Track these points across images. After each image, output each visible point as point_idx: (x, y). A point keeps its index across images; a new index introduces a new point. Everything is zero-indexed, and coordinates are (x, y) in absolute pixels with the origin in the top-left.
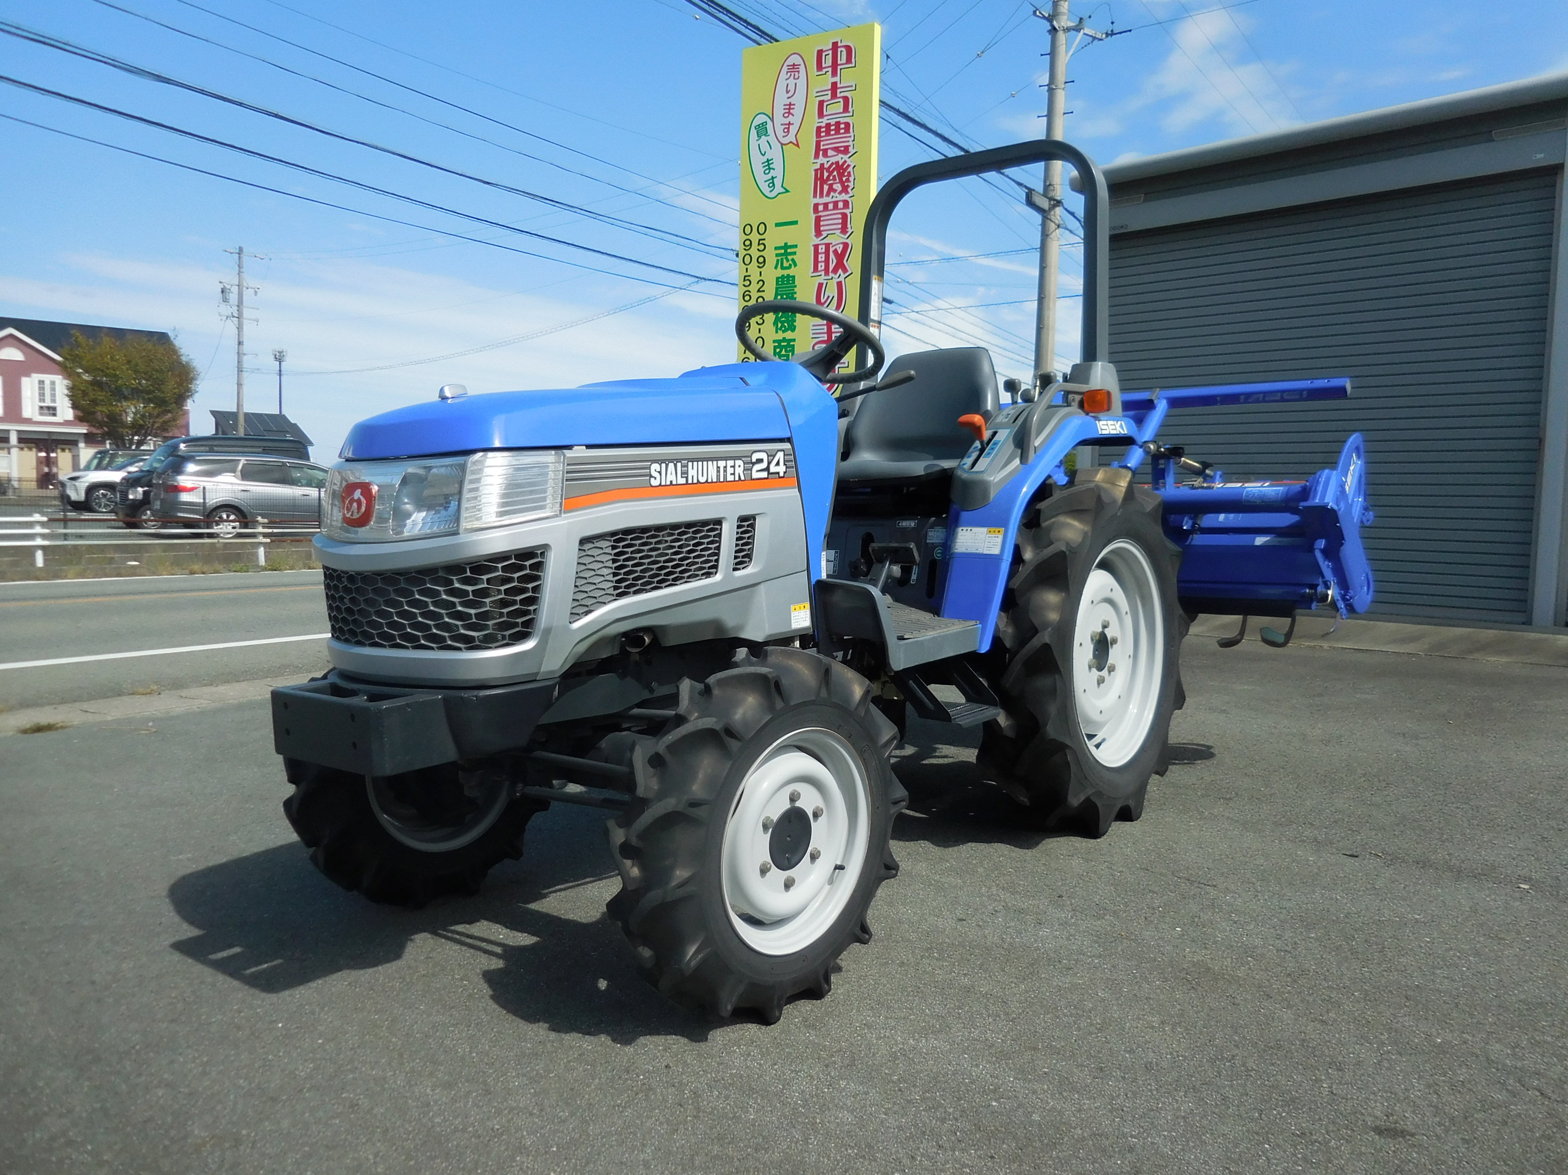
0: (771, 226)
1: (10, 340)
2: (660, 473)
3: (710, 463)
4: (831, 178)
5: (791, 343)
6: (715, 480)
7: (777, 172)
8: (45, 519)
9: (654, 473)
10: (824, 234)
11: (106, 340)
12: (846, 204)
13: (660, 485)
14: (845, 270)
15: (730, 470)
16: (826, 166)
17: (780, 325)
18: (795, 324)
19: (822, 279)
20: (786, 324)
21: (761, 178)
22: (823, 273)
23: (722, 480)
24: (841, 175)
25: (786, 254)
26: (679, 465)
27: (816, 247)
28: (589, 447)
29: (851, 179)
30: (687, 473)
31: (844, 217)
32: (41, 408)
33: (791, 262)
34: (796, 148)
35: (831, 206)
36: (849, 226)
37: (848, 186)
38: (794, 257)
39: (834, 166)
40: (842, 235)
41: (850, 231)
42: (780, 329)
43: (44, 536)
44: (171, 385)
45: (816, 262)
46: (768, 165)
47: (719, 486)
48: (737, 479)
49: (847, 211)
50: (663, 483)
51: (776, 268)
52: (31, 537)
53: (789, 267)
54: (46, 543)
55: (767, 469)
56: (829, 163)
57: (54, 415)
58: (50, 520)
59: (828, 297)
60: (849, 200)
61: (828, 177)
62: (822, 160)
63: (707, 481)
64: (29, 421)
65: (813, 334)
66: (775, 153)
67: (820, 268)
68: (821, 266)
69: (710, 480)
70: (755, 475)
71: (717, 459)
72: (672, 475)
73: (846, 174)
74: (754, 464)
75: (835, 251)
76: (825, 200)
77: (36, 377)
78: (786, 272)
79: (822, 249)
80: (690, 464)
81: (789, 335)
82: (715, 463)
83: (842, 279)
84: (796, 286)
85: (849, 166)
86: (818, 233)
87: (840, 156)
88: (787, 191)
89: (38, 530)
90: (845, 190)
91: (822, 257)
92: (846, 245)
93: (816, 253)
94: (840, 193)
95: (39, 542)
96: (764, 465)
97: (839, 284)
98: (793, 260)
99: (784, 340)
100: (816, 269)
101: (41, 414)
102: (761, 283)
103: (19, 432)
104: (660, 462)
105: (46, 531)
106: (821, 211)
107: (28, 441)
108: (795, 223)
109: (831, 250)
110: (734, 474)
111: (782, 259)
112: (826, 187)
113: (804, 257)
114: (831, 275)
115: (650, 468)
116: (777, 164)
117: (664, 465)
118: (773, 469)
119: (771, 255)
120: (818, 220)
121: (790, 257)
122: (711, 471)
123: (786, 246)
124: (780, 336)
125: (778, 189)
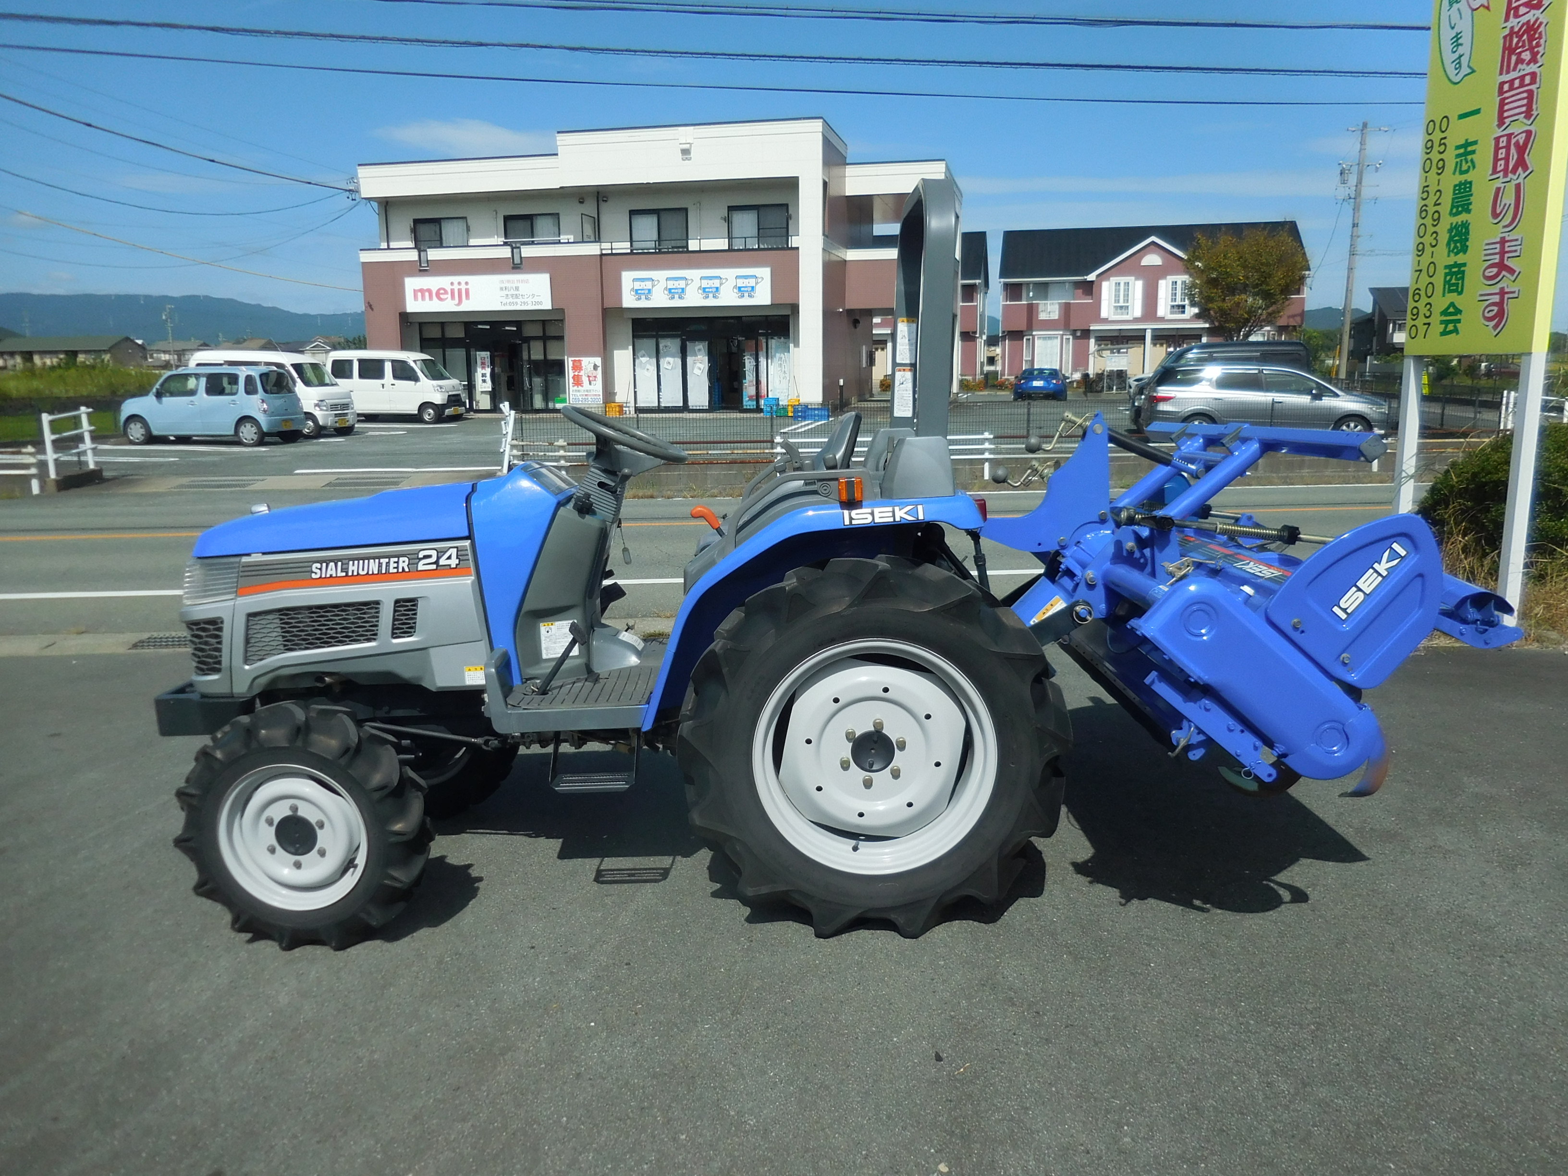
0: (1453, 118)
1: (1152, 247)
2: (320, 569)
3: (372, 561)
4: (1520, 44)
5: (1462, 269)
6: (376, 572)
7: (1464, 49)
8: (992, 436)
9: (314, 570)
10: (1507, 121)
11: (1224, 240)
12: (1533, 75)
13: (320, 577)
14: (1526, 168)
15: (392, 565)
16: (1516, 29)
17: (1452, 246)
18: (1467, 243)
19: (1498, 184)
20: (1458, 245)
21: (1449, 57)
22: (1501, 174)
23: (384, 571)
24: (1531, 39)
25: (1467, 153)
26: (340, 564)
27: (1497, 140)
28: (264, 554)
29: (1542, 41)
30: (348, 568)
31: (1531, 93)
32: (1173, 307)
33: (1469, 164)
34: (1486, 11)
35: (1517, 83)
36: (1534, 107)
37: (1538, 52)
38: (1473, 156)
39: (1525, 28)
40: (1525, 121)
41: (1535, 113)
42: (1453, 251)
43: (991, 451)
44: (1279, 276)
45: (1496, 160)
46: (1457, 40)
47: (382, 576)
48: (400, 570)
49: (1533, 87)
50: (323, 576)
51: (1454, 173)
52: (982, 452)
53: (1467, 171)
54: (992, 456)
55: (436, 563)
56: (1520, 24)
57: (1183, 312)
58: (994, 438)
59: (1505, 205)
60: (1537, 70)
61: (1517, 43)
62: (1513, 22)
63: (368, 573)
64: (1162, 320)
65: (1486, 255)
66: (1464, 26)
67: (1499, 169)
68: (1501, 165)
69: (370, 572)
70: (421, 567)
71: (379, 558)
72: (332, 570)
73: (1537, 36)
74: (421, 559)
75: (1517, 142)
76: (1513, 75)
77: (1171, 278)
78: (1463, 178)
79: (1503, 142)
80: (351, 562)
81: (1461, 258)
82: (377, 561)
83: (1520, 180)
84: (1471, 195)
85: (1541, 23)
86: (1501, 121)
87: (1533, 12)
88: (1473, 71)
89: (987, 445)
90: (1534, 60)
91: (1502, 153)
92: (1529, 133)
93: (1497, 149)
94: (1528, 64)
95: (987, 455)
96: (434, 559)
97: (1518, 187)
98: (1472, 161)
99: (1456, 265)
100: (1495, 171)
101: (1172, 313)
102: (1438, 193)
103: (1153, 330)
104: (321, 562)
105: (992, 446)
106: (1506, 92)
107: (1161, 337)
108: (1477, 112)
109: (1513, 141)
110: (397, 568)
111: (1461, 161)
112: (1514, 58)
113: (1484, 155)
114: (1510, 175)
115: (311, 567)
116: (1465, 40)
117: (324, 565)
118: (443, 562)
119: (1450, 157)
120: (1502, 104)
121: (1469, 157)
122: (373, 566)
123: (1467, 144)
124: (1451, 260)
125: (1465, 70)
